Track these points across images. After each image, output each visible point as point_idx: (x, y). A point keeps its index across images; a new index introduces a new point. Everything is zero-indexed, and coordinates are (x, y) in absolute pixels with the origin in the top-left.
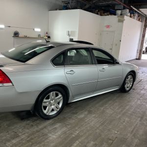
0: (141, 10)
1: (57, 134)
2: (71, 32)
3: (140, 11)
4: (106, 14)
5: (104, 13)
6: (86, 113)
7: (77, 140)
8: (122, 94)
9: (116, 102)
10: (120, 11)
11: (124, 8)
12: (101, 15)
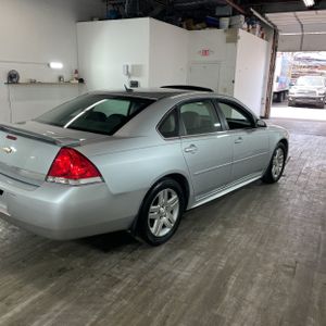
0: (267, 15)
1: (187, 269)
2: (133, 66)
3: (266, 19)
4: (198, 26)
5: (195, 24)
6: (221, 226)
7: (231, 274)
8: (269, 186)
9: (265, 202)
10: (227, 19)
11: (235, 13)
12: (189, 28)
